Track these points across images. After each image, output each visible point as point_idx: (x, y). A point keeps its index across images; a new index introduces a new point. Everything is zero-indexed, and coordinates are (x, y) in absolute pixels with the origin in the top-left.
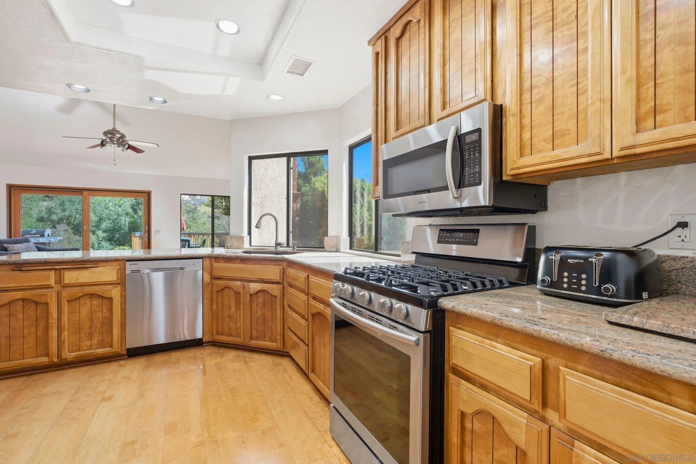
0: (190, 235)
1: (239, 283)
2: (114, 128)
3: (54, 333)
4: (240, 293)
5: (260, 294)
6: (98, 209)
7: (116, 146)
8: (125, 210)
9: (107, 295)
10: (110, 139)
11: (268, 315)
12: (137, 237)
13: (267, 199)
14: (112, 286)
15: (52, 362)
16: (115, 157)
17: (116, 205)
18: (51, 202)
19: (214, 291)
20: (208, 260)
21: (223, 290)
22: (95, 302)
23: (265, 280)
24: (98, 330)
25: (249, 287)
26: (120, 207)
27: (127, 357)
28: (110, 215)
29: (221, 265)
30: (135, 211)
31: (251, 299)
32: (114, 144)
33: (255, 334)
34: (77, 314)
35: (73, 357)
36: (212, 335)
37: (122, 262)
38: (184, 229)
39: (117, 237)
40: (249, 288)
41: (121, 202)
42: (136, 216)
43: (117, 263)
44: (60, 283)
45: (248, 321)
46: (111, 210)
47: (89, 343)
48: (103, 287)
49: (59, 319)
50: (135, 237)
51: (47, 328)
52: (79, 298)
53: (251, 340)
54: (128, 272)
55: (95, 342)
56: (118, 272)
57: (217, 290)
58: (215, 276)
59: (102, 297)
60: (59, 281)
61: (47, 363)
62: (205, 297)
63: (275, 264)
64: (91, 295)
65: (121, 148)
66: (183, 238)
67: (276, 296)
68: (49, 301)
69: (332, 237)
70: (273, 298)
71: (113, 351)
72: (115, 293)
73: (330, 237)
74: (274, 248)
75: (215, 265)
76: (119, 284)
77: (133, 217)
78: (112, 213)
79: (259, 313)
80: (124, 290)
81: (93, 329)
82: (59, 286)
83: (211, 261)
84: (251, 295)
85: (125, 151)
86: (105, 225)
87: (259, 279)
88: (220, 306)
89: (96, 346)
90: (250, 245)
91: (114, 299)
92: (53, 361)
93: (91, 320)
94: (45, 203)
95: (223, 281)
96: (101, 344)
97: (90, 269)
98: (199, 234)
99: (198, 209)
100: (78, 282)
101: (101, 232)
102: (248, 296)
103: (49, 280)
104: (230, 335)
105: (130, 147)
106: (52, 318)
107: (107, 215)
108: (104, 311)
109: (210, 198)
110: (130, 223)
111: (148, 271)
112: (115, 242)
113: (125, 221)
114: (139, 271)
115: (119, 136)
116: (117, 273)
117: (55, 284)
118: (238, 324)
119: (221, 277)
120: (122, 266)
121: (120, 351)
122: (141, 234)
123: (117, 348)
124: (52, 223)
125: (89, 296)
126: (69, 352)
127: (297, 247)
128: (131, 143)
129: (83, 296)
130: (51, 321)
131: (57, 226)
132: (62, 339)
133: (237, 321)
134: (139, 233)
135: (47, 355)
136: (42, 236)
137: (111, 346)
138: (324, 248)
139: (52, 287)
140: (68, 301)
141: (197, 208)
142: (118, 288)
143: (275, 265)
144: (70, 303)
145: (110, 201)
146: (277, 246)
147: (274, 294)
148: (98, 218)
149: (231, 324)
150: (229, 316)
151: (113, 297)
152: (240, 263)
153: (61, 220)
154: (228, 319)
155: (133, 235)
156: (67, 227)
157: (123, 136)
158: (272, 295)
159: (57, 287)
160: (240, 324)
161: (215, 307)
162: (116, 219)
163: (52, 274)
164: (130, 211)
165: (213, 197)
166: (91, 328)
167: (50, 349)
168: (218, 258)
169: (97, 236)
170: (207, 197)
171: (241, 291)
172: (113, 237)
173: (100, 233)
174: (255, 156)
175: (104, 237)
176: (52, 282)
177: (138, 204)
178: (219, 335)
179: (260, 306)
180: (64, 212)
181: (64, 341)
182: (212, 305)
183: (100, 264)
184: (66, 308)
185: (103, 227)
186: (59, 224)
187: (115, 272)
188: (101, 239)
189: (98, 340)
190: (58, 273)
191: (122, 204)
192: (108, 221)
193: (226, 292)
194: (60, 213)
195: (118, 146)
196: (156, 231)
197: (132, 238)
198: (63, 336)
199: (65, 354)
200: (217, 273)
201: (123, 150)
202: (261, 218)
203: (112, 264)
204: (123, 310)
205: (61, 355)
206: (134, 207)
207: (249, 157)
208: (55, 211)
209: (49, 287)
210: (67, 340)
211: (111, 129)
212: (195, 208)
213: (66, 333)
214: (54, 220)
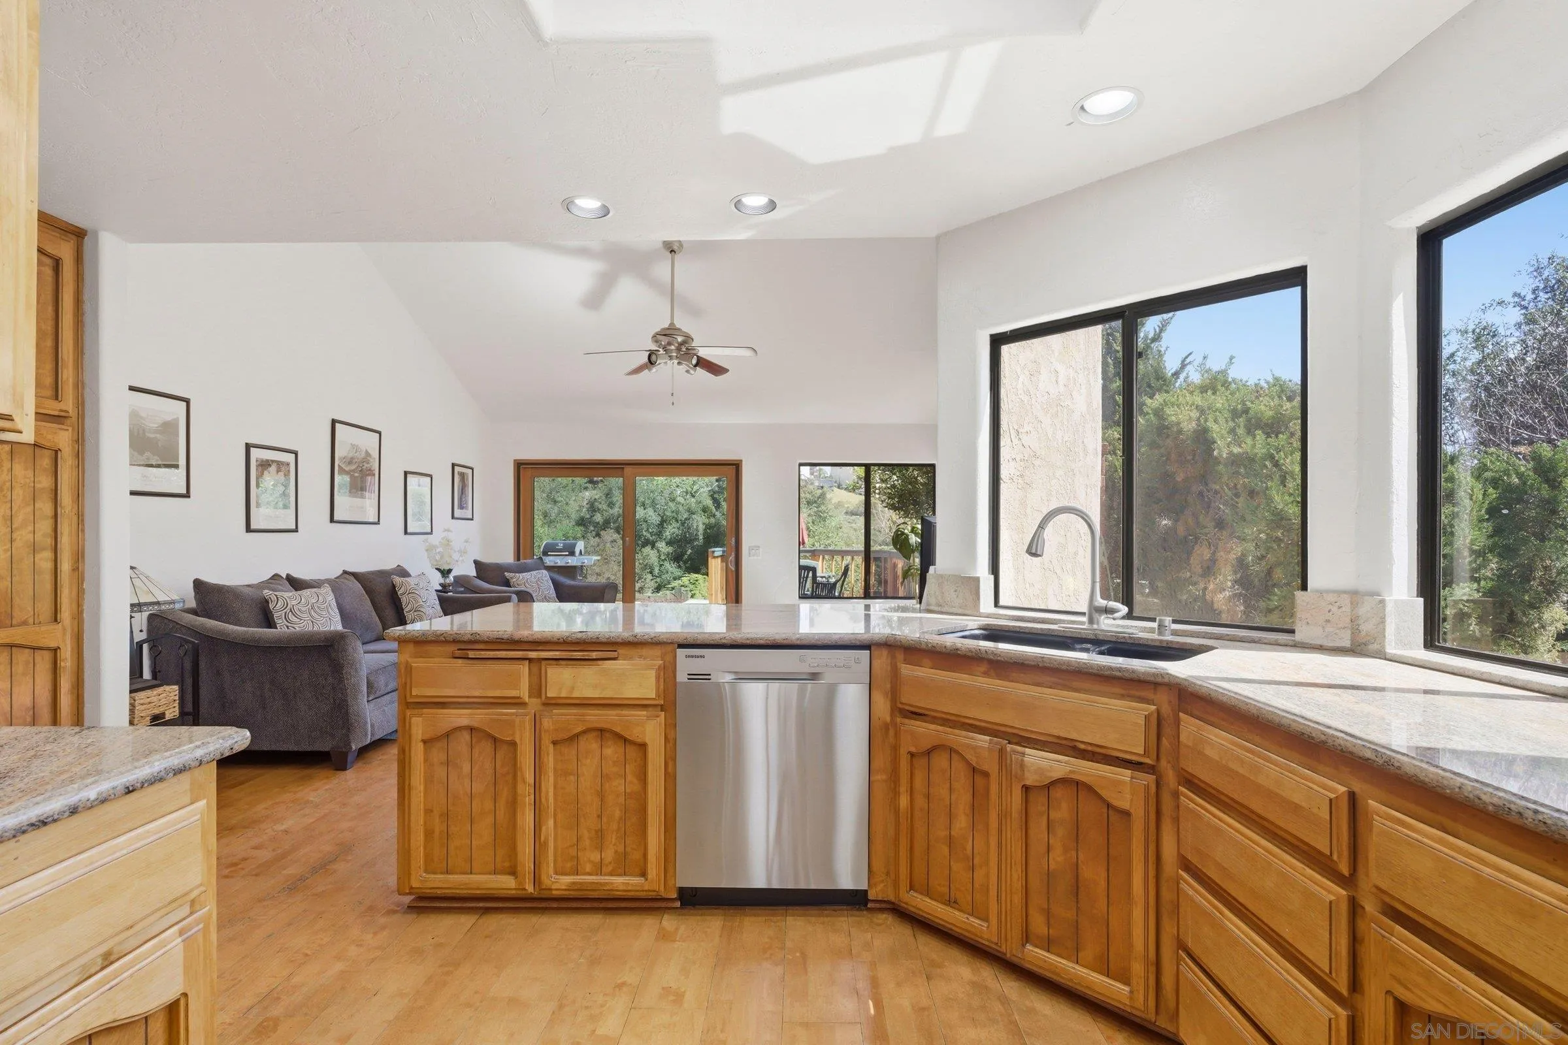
0: (814, 554)
1: (983, 740)
2: (672, 324)
3: (527, 819)
4: (986, 775)
5: (1058, 793)
6: (661, 501)
7: (676, 361)
8: (700, 502)
9: (635, 734)
10: (664, 348)
11: (1094, 873)
12: (718, 557)
13: (1037, 462)
14: (645, 713)
15: (524, 892)
16: (673, 390)
17: (687, 493)
18: (595, 492)
19: (903, 751)
20: (885, 652)
21: (929, 753)
22: (609, 751)
23: (1082, 746)
24: (614, 826)
25: (1022, 760)
26: (693, 496)
27: (678, 904)
28: (677, 512)
29: (924, 672)
30: (717, 503)
31: (1026, 801)
32: (671, 358)
33: (1039, 924)
34: (572, 778)
35: (564, 887)
36: (896, 884)
37: (670, 648)
38: (804, 543)
39: (688, 553)
40: (1022, 765)
41: (695, 488)
42: (718, 514)
43: (657, 652)
44: (540, 696)
45: (1015, 876)
46: (680, 503)
47: (595, 856)
48: (625, 712)
49: (537, 787)
50: (714, 557)
51: (513, 804)
52: (577, 735)
53: (1027, 942)
54: (682, 677)
55: (609, 855)
56: (659, 674)
57: (913, 749)
58: (907, 708)
59: (625, 740)
60: (537, 689)
61: (514, 892)
62: (875, 765)
63: (1123, 692)
64: (602, 731)
65: (683, 367)
66: (804, 562)
67: (1126, 814)
68: (518, 741)
69: (1328, 591)
70: (1114, 817)
71: (646, 888)
72: (651, 730)
73: (1321, 593)
74: (1085, 619)
75: (906, 670)
76: (662, 708)
77: (714, 516)
78: (681, 508)
79: (1058, 858)
80: (671, 726)
81: (605, 819)
82: (538, 701)
83: (893, 657)
84: (1026, 789)
85: (692, 372)
86: (671, 530)
87: (1059, 737)
88: (920, 802)
89: (610, 868)
90: (996, 604)
91: (650, 749)
92: (525, 889)
93: (601, 795)
94: (587, 494)
95: (932, 727)
96: (623, 866)
97: (600, 662)
98: (833, 553)
99: (828, 496)
100: (574, 695)
101: (663, 544)
102: (1017, 795)
103: (516, 686)
104: (951, 902)
105: (703, 363)
106: (524, 781)
107: (673, 512)
108: (630, 777)
109: (861, 471)
110: (708, 527)
111: (728, 678)
112: (685, 563)
113: (699, 523)
114: (706, 676)
115: (680, 339)
116: (658, 678)
117: (529, 697)
118: (979, 874)
119: (927, 713)
120: (669, 658)
121: (662, 888)
122: (723, 552)
123: (652, 882)
124: (595, 527)
125: (594, 734)
126: (556, 873)
127: (1174, 622)
128: (703, 353)
129: (584, 732)
130: (520, 788)
131: (602, 533)
132: (542, 838)
133: (976, 861)
134: (721, 549)
135: (513, 872)
136: (572, 553)
137: (644, 874)
138: (1292, 632)
139: (523, 704)
140: (555, 743)
141: (825, 494)
142: (658, 719)
143: (1122, 697)
144: (558, 747)
145: (678, 486)
146: (1096, 616)
147: (1124, 803)
148: (660, 519)
149: (956, 866)
150: (950, 841)
151: (647, 741)
152: (986, 674)
153: (606, 524)
154: (945, 850)
155: (710, 554)
156: (616, 536)
157: (688, 338)
158: (1109, 805)
159: (534, 704)
160: (987, 876)
161: (904, 801)
162: (686, 519)
163: (524, 668)
164: (709, 502)
165: (868, 467)
166: (600, 817)
167: (520, 857)
168: (913, 651)
169: (658, 551)
170: (850, 469)
171: (991, 766)
172: (683, 554)
173: (661, 545)
174: (1011, 331)
175: (668, 554)
176: (524, 692)
177: (721, 490)
178: (916, 891)
179: (1060, 832)
180: (611, 508)
181: (546, 843)
182: (896, 793)
183: (622, 651)
184: (550, 761)
185: (668, 533)
186: (604, 529)
187: (652, 674)
188: (663, 558)
189: (616, 852)
190: (535, 669)
191: (696, 492)
192: (675, 524)
193: (940, 761)
194: (606, 511)
195: (679, 363)
196: (751, 548)
197: (710, 559)
198: (544, 829)
199: (549, 877)
200: (912, 698)
201: (687, 371)
202: (1042, 526)
203: (645, 651)
204: (670, 778)
205: (540, 878)
206: (716, 496)
207: (992, 336)
208: (600, 506)
209: (517, 703)
210: (551, 844)
211: (667, 326)
212: (821, 494)
213: (551, 823)
214: (598, 523)
